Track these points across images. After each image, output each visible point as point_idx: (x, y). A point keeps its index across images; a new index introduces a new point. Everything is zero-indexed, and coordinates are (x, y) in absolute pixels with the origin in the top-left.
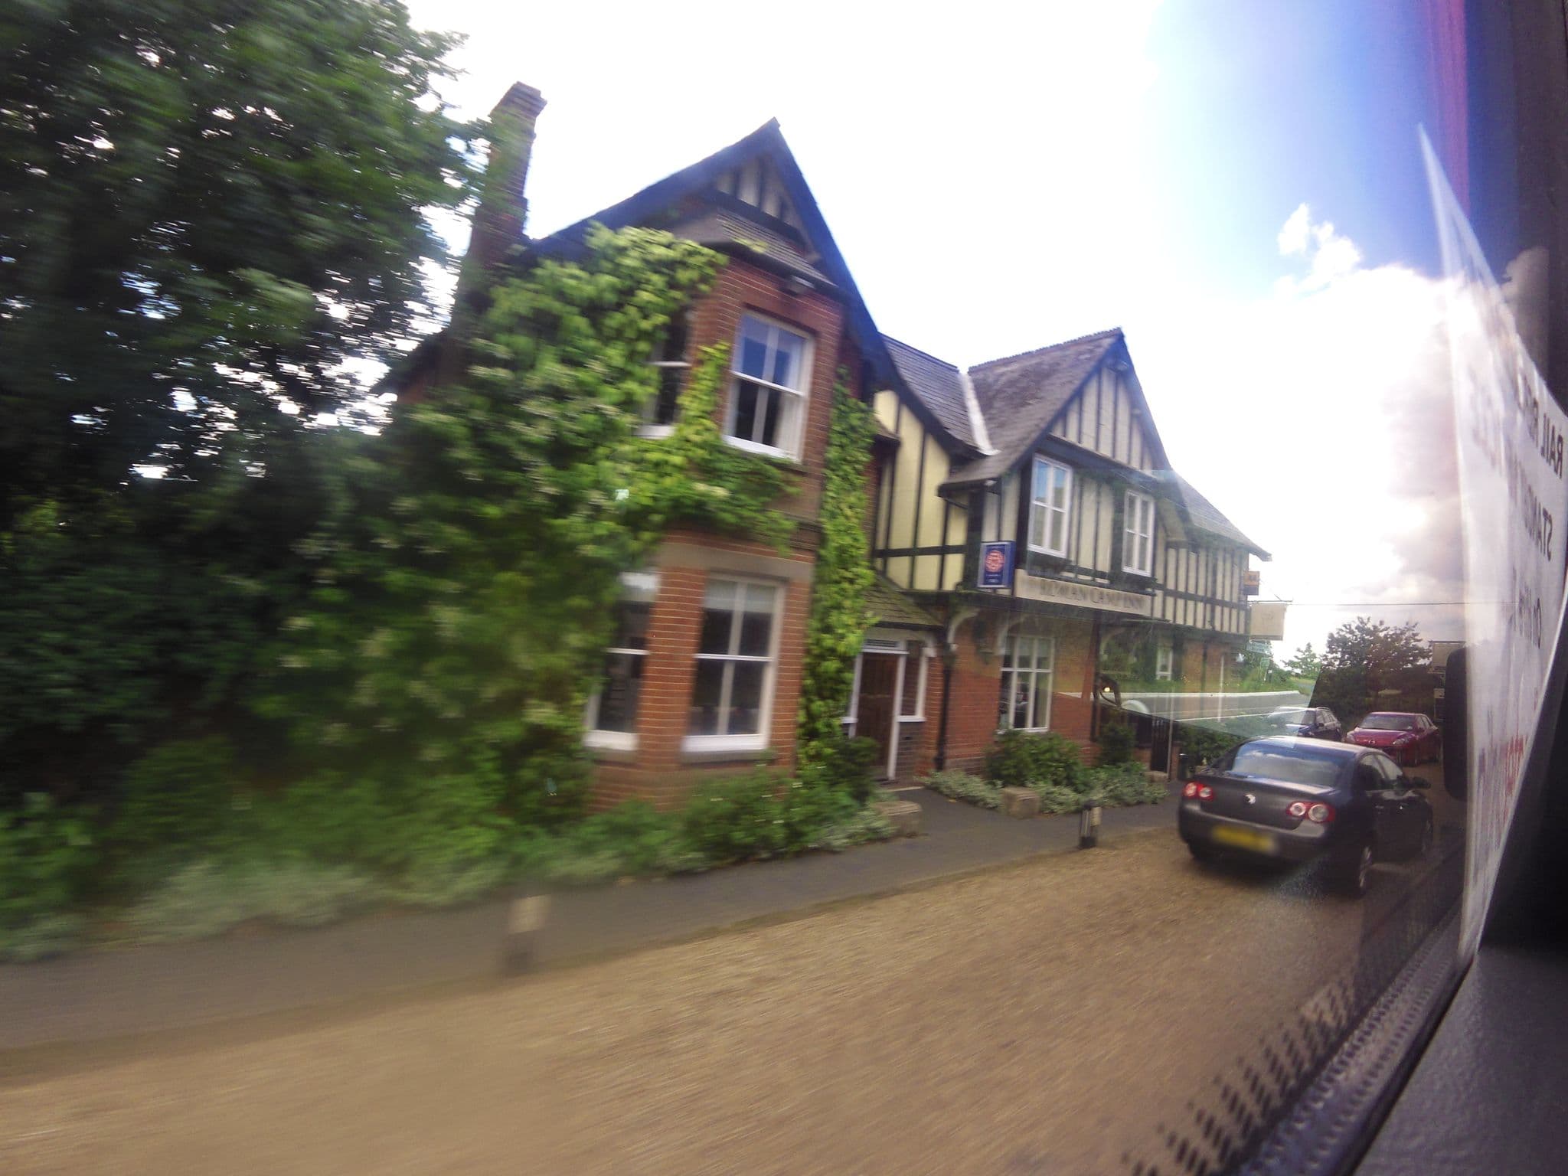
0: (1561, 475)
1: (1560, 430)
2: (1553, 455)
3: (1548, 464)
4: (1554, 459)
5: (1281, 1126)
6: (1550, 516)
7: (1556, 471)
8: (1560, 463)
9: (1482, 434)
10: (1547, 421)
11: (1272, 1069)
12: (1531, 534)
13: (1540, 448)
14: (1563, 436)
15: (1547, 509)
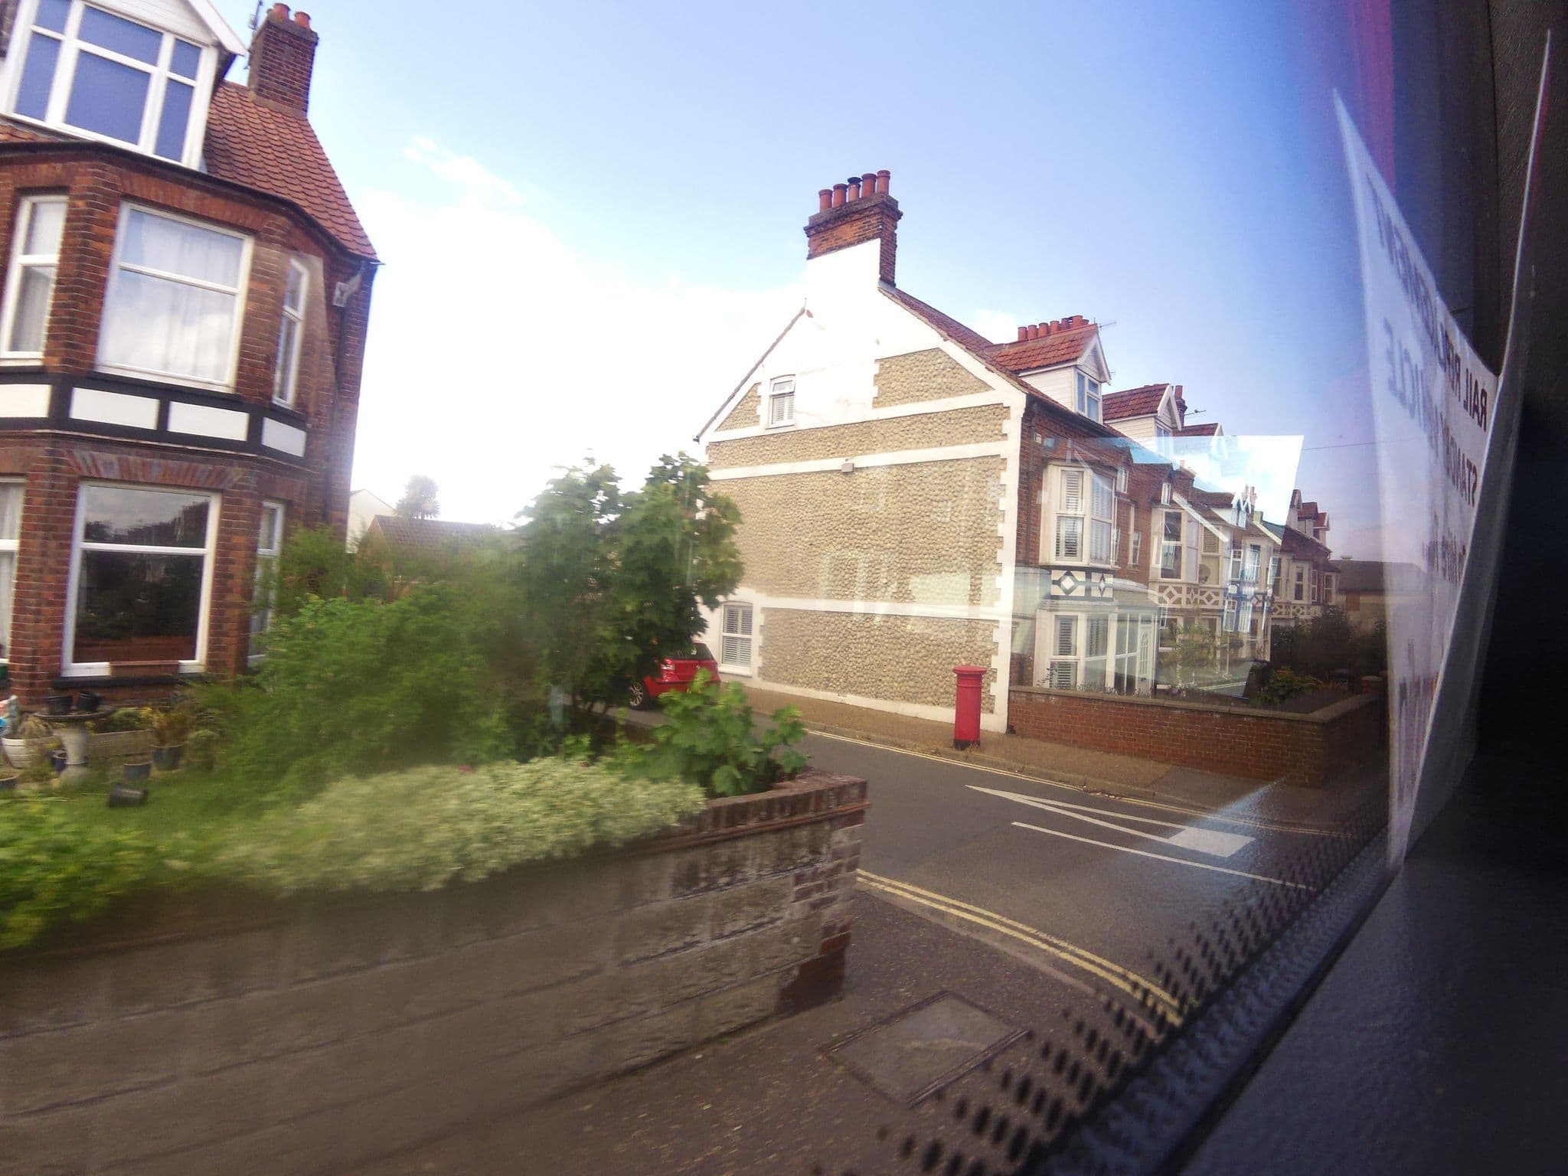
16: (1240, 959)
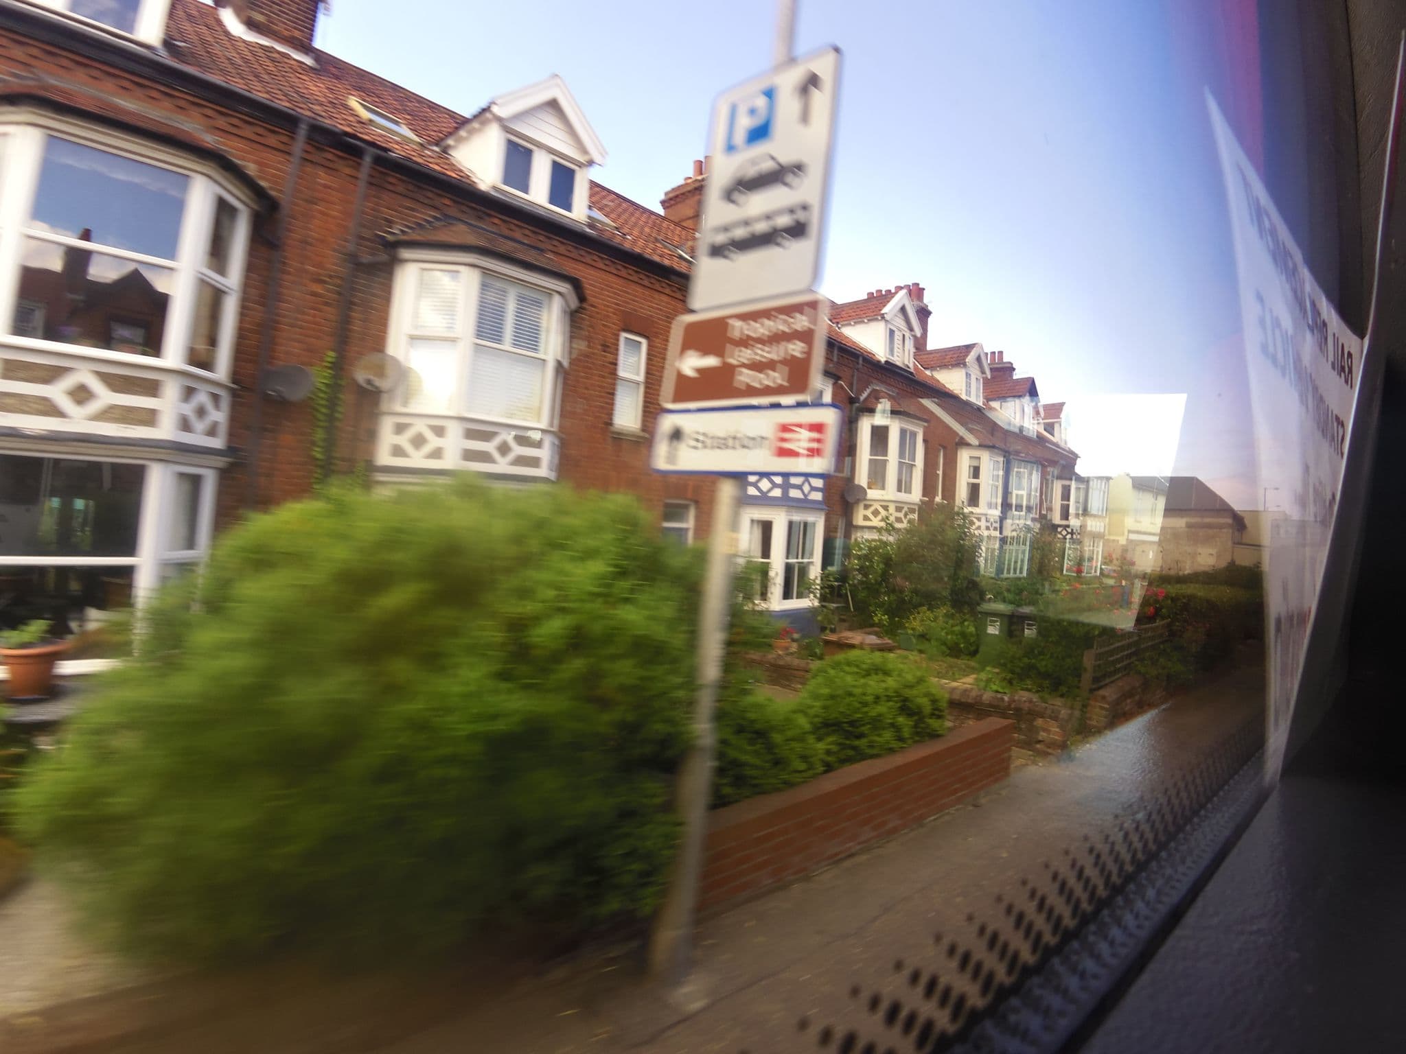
0: (1351, 387)
1: (1350, 347)
2: (1343, 369)
3: (1338, 377)
4: (1344, 372)
5: (1106, 912)
6: (1342, 422)
7: (1346, 382)
8: (1350, 376)
9: (1271, 349)
10: (1336, 340)
11: (1096, 864)
12: (1323, 435)
13: (1330, 363)
14: (1352, 352)
15: (1338, 415)
16: (1129, 868)
